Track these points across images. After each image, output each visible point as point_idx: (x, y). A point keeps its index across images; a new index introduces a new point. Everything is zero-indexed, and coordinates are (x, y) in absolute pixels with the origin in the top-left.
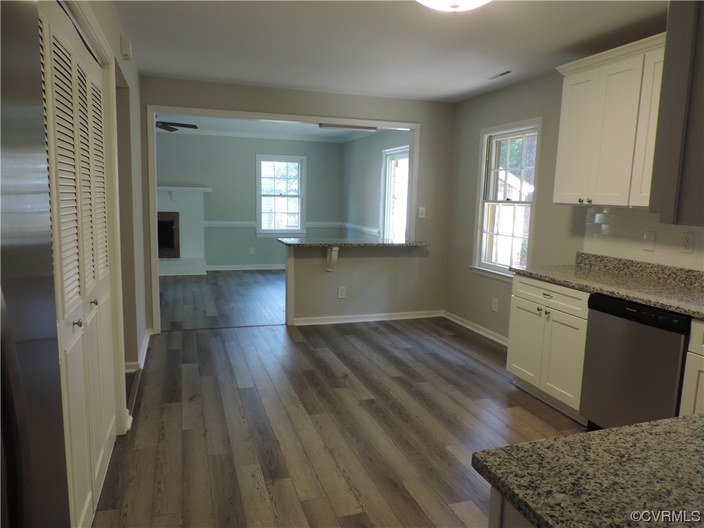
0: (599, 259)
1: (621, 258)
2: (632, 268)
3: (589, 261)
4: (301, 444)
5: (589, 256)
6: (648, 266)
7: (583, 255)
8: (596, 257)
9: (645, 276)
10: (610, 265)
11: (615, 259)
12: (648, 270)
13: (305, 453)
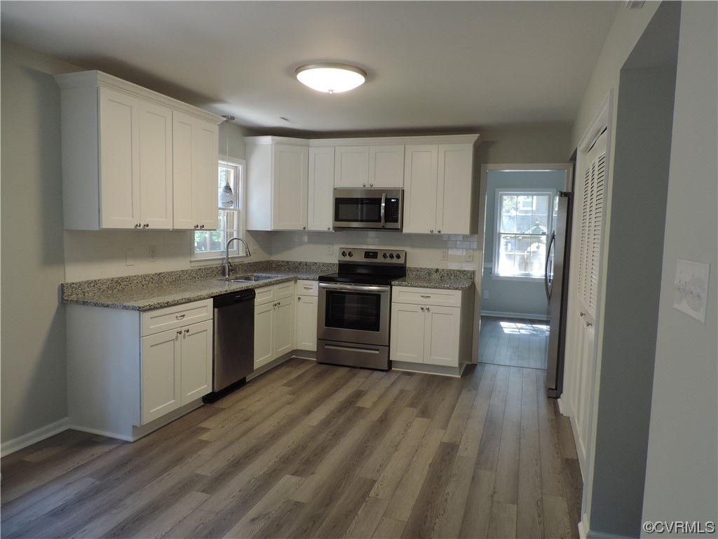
0: (92, 285)
1: (112, 277)
2: (123, 284)
3: (81, 289)
4: (413, 457)
5: (80, 284)
6: (134, 278)
7: (74, 285)
8: (89, 283)
9: (133, 288)
10: (104, 287)
11: (108, 280)
12: (135, 282)
13: (417, 451)
